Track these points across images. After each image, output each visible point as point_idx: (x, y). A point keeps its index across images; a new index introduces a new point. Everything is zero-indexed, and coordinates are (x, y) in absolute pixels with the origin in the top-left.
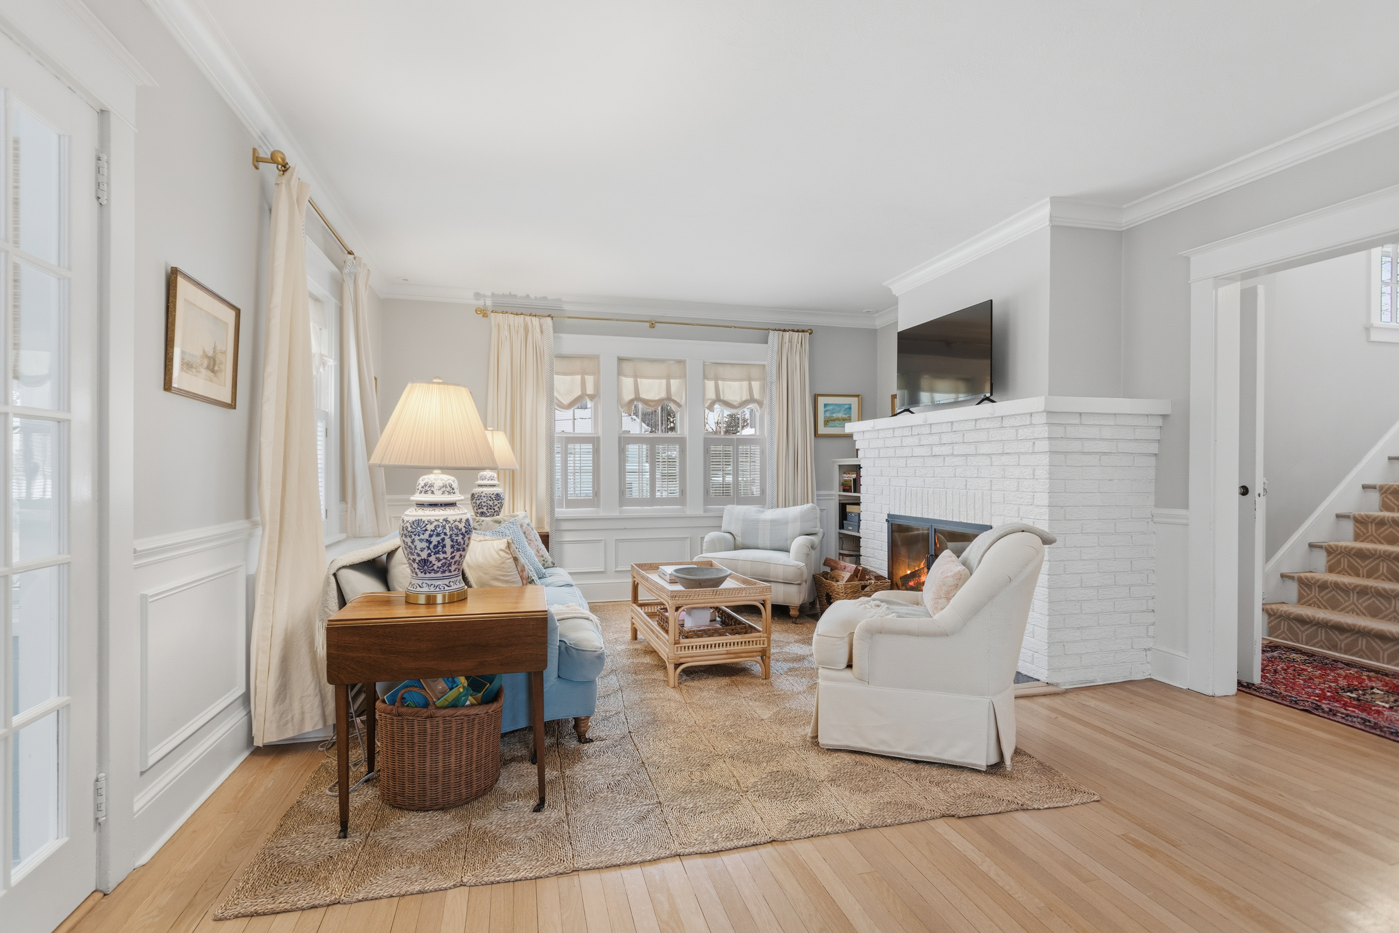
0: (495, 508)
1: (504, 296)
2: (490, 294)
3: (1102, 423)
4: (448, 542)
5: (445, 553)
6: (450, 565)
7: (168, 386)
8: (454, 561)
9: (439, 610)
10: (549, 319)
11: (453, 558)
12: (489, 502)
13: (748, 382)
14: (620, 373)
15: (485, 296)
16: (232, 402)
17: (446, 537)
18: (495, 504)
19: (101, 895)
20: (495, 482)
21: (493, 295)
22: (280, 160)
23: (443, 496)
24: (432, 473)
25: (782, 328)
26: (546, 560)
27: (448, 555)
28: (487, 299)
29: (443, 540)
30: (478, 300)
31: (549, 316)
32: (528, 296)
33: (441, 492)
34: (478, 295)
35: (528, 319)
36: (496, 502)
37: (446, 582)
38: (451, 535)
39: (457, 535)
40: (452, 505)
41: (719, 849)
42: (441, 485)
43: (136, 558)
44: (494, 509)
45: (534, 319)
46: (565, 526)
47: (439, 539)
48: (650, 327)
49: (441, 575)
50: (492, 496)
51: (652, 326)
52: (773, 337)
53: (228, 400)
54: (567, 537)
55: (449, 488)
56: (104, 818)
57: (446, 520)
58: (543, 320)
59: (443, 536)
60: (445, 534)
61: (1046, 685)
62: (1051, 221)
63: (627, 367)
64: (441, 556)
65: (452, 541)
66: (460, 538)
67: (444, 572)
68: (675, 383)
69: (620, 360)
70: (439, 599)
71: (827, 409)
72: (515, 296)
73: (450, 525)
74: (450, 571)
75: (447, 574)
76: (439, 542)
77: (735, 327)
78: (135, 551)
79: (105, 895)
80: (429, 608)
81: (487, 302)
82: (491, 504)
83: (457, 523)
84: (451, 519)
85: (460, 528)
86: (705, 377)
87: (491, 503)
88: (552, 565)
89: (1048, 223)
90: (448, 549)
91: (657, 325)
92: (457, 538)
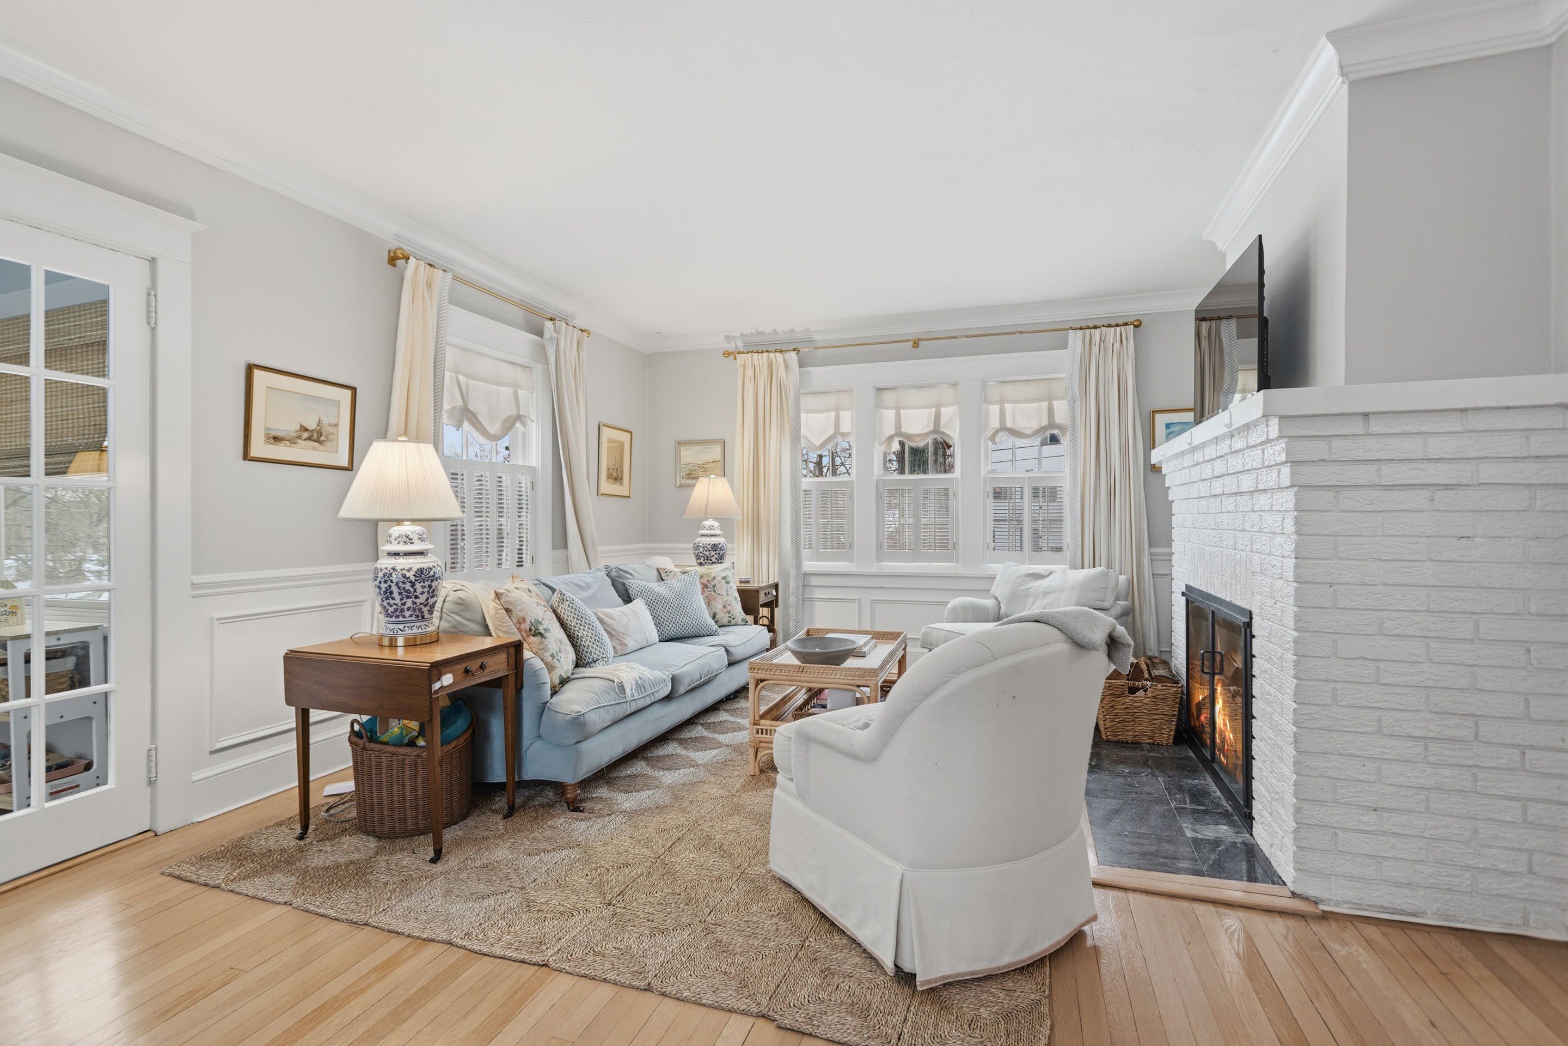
0: (712, 558)
1: (752, 334)
2: (738, 335)
3: (1423, 429)
4: (394, 589)
5: (393, 599)
6: (402, 610)
7: (246, 456)
8: (406, 607)
9: (400, 653)
10: (793, 354)
11: (404, 604)
12: (705, 552)
13: (1047, 402)
14: (878, 405)
15: (734, 337)
16: (349, 465)
17: (393, 585)
18: (711, 555)
19: (154, 834)
20: (717, 532)
21: (742, 335)
22: (400, 255)
23: (399, 546)
24: (402, 525)
25: (1091, 325)
26: (733, 617)
27: (398, 601)
28: (737, 340)
29: (390, 586)
30: (729, 342)
31: (794, 350)
32: (775, 331)
33: (397, 541)
34: (728, 338)
35: (772, 355)
36: (713, 553)
37: (401, 626)
38: (397, 582)
39: (404, 583)
40: (420, 553)
41: (486, 953)
42: (398, 536)
43: (193, 589)
44: (711, 560)
45: (778, 355)
46: (815, 581)
47: (386, 585)
48: (913, 347)
49: (396, 620)
50: (709, 547)
51: (916, 344)
52: (1075, 339)
53: (345, 463)
54: (818, 594)
55: (405, 538)
56: (155, 779)
57: (394, 569)
58: (787, 355)
59: (389, 583)
60: (392, 581)
61: (1290, 895)
62: (1343, 74)
63: (889, 397)
64: (392, 602)
65: (399, 589)
66: (408, 586)
67: (397, 617)
68: (948, 412)
69: (879, 390)
70: (400, 641)
71: (1171, 430)
72: (763, 333)
73: (396, 573)
74: (404, 617)
75: (401, 619)
76: (386, 588)
77: (1021, 333)
78: (192, 584)
79: (156, 835)
80: (392, 650)
81: (737, 343)
82: (708, 555)
83: (404, 572)
84: (398, 568)
85: (407, 576)
86: (987, 401)
87: (707, 553)
88: (744, 623)
89: (1341, 79)
90: (396, 595)
91: (920, 342)
92: (404, 586)
